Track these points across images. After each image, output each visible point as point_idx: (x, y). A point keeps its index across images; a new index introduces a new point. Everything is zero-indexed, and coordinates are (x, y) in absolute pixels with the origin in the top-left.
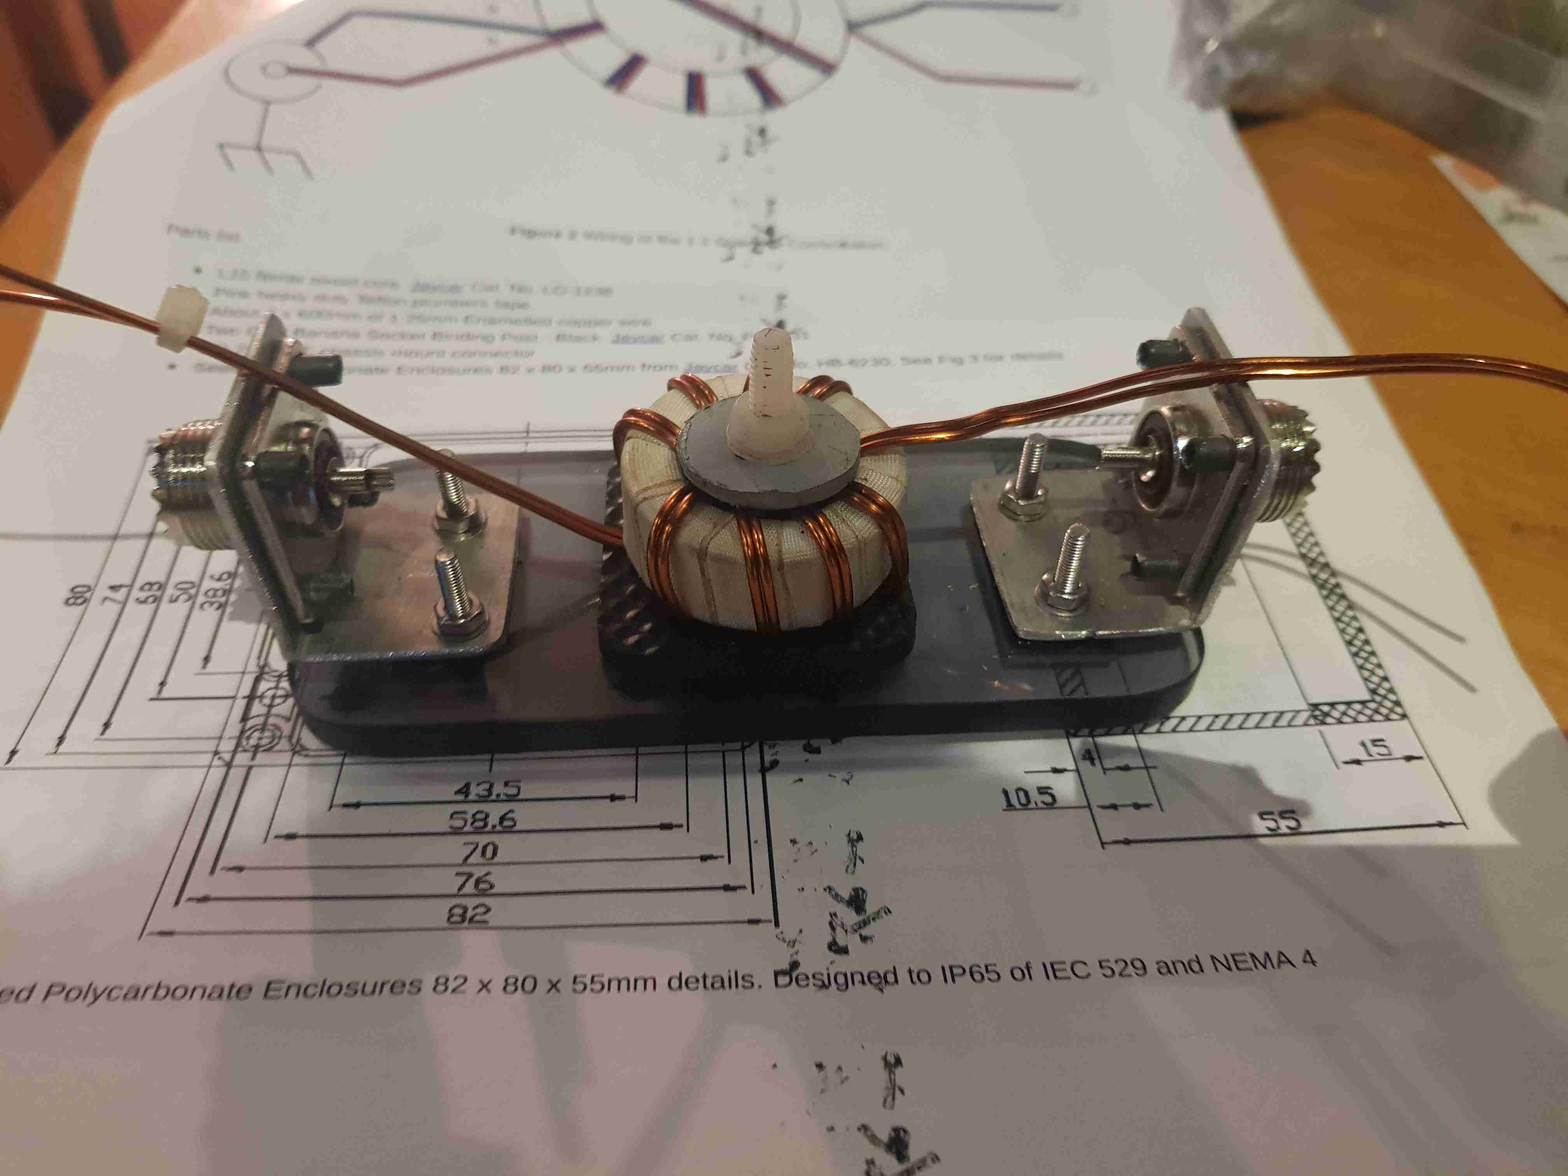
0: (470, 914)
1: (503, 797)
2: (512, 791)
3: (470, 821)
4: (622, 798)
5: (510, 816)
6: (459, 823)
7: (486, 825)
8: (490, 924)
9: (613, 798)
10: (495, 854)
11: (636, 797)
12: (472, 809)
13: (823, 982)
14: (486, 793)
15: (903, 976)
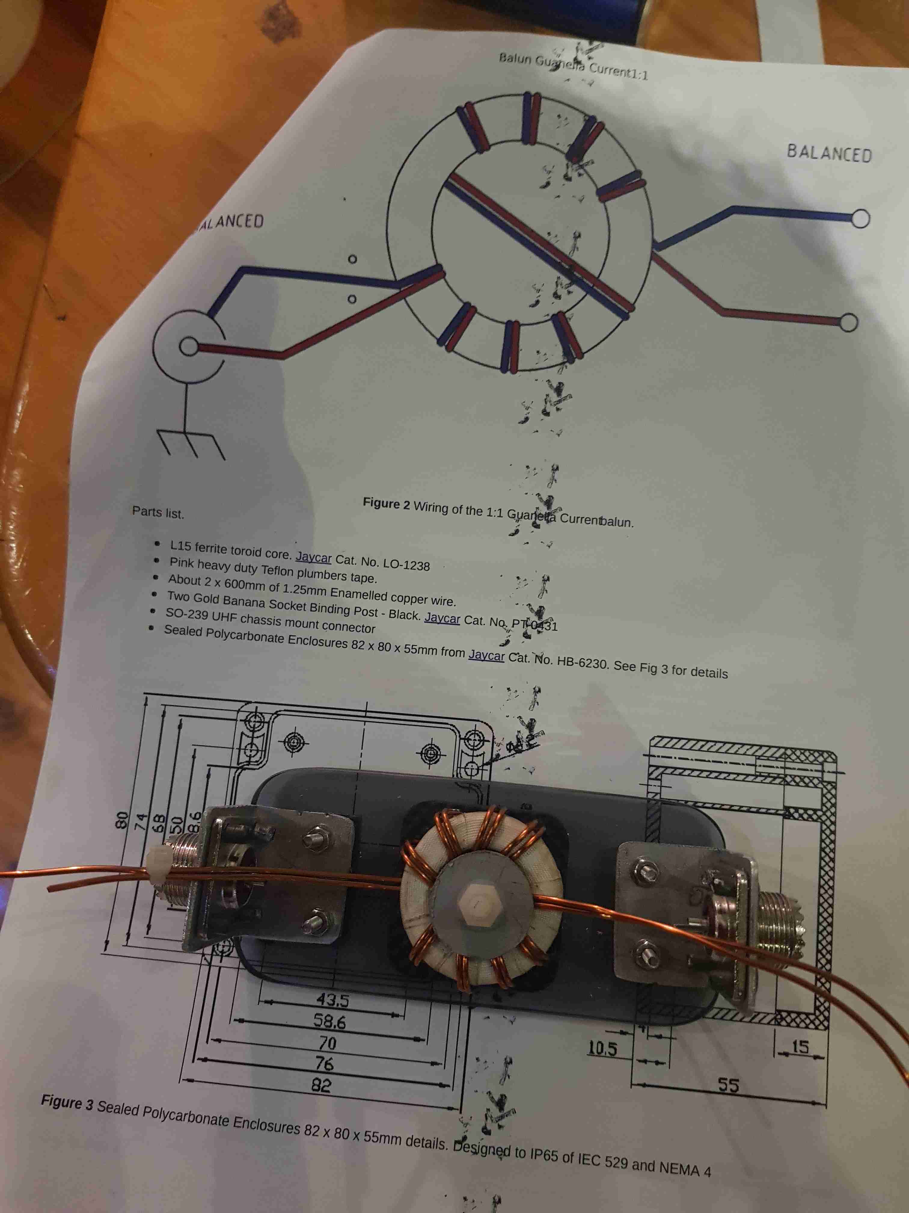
0: (321, 1086)
1: (340, 1006)
2: (345, 1003)
3: (324, 1020)
4: (397, 1016)
5: (343, 1020)
6: (318, 1022)
7: (331, 1026)
8: (331, 1094)
9: (393, 1015)
10: (334, 1046)
11: (404, 1016)
12: (325, 1012)
13: (476, 1150)
14: (331, 1002)
15: (513, 1152)
